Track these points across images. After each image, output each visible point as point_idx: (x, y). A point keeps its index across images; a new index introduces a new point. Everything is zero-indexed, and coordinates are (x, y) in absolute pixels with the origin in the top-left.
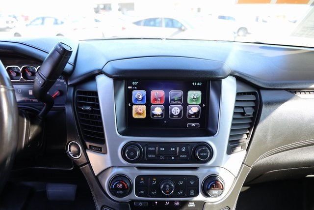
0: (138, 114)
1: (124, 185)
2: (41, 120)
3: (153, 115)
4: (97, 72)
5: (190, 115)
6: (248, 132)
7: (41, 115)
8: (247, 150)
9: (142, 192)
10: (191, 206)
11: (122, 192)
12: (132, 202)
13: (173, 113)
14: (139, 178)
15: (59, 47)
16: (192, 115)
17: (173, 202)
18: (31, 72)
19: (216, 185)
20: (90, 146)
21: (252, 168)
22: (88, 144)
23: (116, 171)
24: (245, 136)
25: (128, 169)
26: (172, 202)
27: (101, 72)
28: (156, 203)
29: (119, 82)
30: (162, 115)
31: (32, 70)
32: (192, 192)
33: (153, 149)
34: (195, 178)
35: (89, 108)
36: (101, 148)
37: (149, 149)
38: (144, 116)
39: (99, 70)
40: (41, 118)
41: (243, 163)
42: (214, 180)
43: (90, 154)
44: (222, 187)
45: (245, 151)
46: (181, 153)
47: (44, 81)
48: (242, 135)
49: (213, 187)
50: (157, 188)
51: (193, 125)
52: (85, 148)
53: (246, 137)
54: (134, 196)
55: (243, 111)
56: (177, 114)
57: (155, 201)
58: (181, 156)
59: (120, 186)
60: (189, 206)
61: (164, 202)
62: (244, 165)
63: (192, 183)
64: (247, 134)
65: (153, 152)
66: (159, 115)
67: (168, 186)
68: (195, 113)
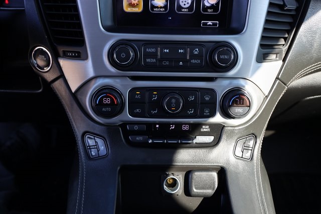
0: (131, 5)
1: (112, 100)
3: (153, 7)
5: (206, 9)
6: (287, 36)
8: (284, 60)
9: (138, 110)
10: (205, 130)
11: (109, 109)
12: (124, 125)
13: (182, 4)
14: (133, 91)
16: (208, 8)
17: (181, 124)
19: (240, 100)
20: (64, 52)
21: (288, 88)
22: (61, 50)
23: (101, 82)
24: (282, 42)
25: (118, 80)
26: (179, 125)
28: (157, 126)
30: (165, 7)
32: (207, 111)
33: (153, 50)
34: (212, 92)
36: (79, 53)
37: (147, 50)
38: (139, 9)
41: (277, 78)
42: (238, 93)
43: (64, 63)
44: (248, 104)
45: (281, 62)
46: (193, 56)
48: (278, 39)
49: (237, 104)
50: (158, 104)
51: (210, 23)
52: (56, 56)
53: (284, 43)
54: (127, 116)
55: (282, 3)
56: (187, 6)
57: (155, 124)
58: (193, 61)
59: (107, 101)
60: (202, 130)
61: (169, 124)
62: (278, 81)
63: (207, 99)
64: (285, 39)
65: (154, 55)
66: (161, 7)
67: (173, 101)
68: (213, 5)
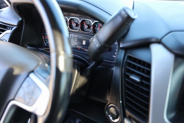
2: (88, 73)
4: (154, 40)
7: (90, 69)
15: (123, 13)
18: (88, 25)
20: (130, 116)
27: (159, 42)
29: (180, 60)
31: (88, 23)
35: (137, 79)
39: (157, 39)
40: (89, 71)
47: (100, 45)
